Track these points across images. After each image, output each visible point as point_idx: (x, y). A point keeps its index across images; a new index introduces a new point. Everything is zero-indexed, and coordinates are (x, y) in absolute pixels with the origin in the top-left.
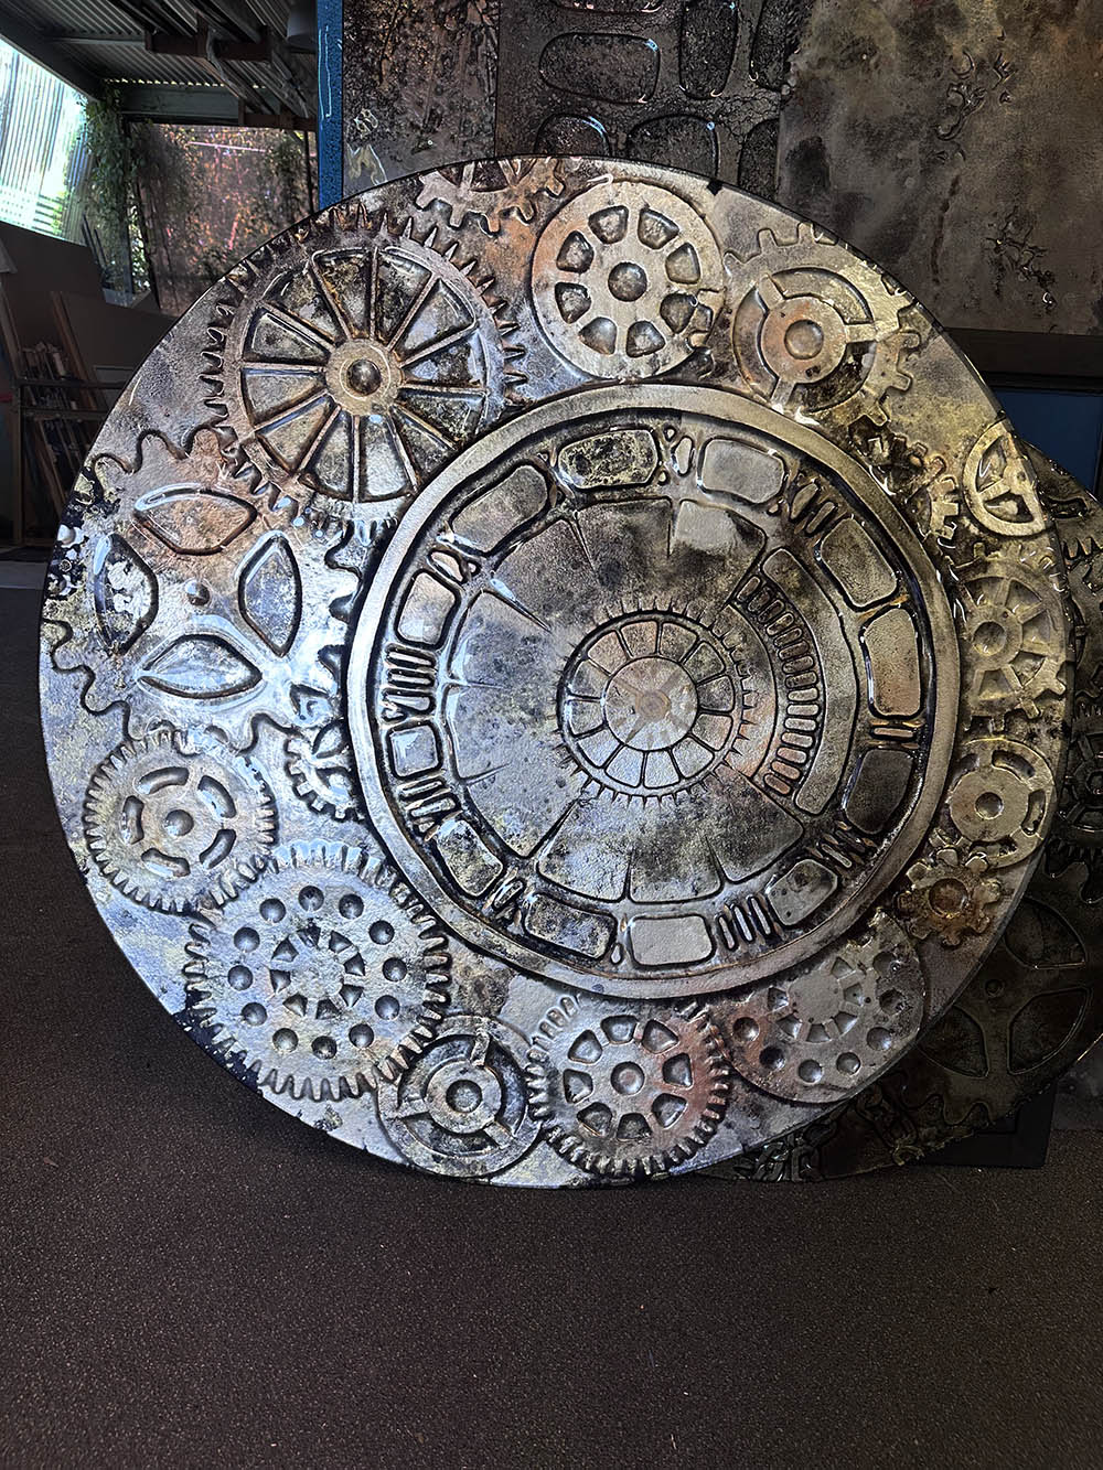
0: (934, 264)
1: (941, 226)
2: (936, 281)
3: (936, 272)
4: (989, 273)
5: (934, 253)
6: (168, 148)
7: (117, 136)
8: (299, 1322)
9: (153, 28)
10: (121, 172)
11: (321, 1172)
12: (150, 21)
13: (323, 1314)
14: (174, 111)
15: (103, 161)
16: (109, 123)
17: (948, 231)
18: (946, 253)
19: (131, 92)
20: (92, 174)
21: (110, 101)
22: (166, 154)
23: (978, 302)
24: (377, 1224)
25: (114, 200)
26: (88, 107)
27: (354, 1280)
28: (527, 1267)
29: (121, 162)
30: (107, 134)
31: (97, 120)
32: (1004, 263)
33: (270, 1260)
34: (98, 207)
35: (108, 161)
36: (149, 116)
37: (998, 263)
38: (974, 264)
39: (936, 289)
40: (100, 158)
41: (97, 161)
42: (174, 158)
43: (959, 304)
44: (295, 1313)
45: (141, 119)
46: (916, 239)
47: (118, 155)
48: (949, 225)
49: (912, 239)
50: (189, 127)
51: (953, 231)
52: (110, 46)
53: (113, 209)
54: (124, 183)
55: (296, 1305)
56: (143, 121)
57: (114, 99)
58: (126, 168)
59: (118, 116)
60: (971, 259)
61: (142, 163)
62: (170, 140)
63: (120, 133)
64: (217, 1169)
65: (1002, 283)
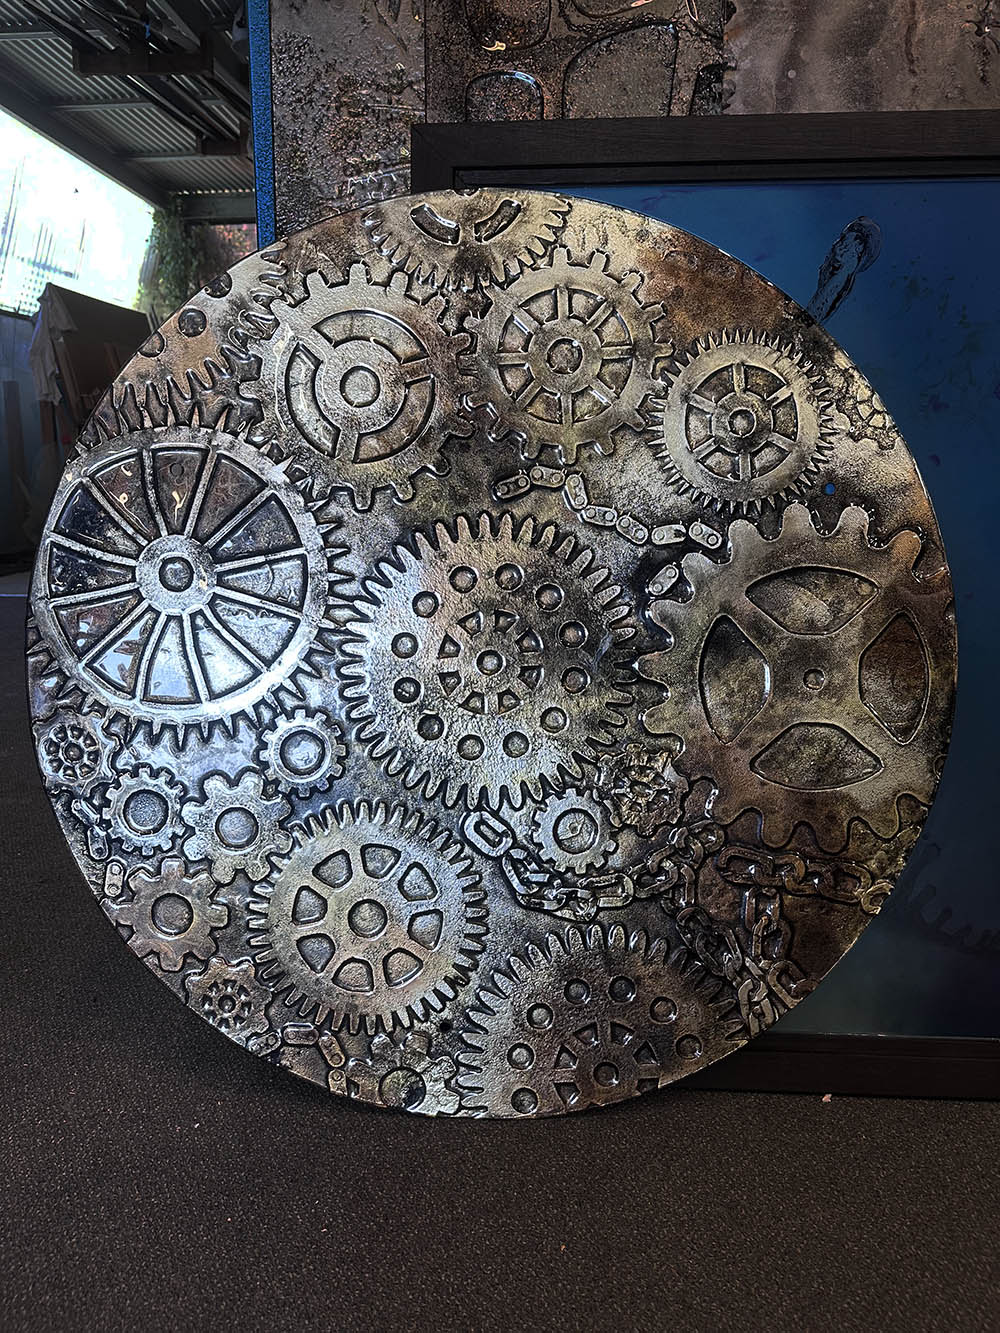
0: (908, 53)
1: (913, 12)
2: (913, 72)
3: (912, 62)
4: (972, 57)
5: (908, 41)
6: (223, 246)
7: (180, 237)
8: (213, 1286)
9: (203, 133)
10: (183, 267)
11: (266, 1112)
12: (200, 128)
13: (245, 1278)
14: (229, 213)
15: (168, 258)
16: (172, 227)
17: (921, 17)
18: (921, 40)
19: (192, 203)
20: (159, 270)
21: (173, 209)
22: (221, 251)
23: (962, 91)
24: (321, 1170)
25: (177, 290)
26: (155, 215)
27: (286, 1236)
28: (496, 1221)
29: (183, 259)
30: (170, 235)
31: (162, 225)
32: (988, 47)
33: (191, 1212)
34: (164, 298)
35: (172, 258)
36: (206, 220)
37: (981, 47)
38: (954, 50)
39: (913, 80)
40: (165, 258)
41: (162, 258)
42: (227, 254)
43: (940, 95)
44: (210, 1276)
45: (199, 223)
46: (886, 28)
47: (180, 253)
48: (923, 10)
49: (882, 29)
50: (240, 226)
51: (927, 16)
52: (172, 162)
53: (177, 298)
54: (186, 277)
55: (214, 1266)
56: (201, 224)
57: (177, 207)
58: (187, 263)
59: (181, 222)
60: (951, 43)
61: (202, 259)
62: (224, 239)
63: (181, 234)
64: (149, 1109)
65: (987, 68)
